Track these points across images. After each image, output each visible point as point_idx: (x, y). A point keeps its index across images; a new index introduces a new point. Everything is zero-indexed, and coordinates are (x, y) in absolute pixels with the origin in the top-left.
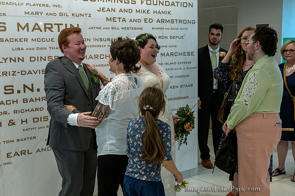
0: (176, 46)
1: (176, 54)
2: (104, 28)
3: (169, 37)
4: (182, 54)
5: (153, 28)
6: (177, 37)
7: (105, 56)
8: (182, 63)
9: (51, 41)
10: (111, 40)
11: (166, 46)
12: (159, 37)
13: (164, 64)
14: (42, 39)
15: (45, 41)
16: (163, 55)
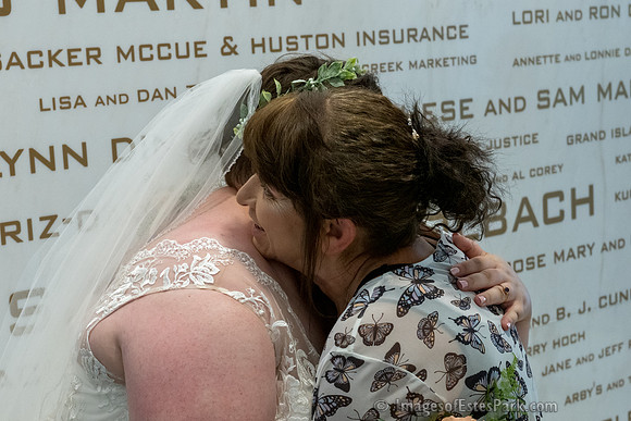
3: (624, 11)
9: (197, 56)
10: (422, 37)
11: (616, 53)
12: (591, 13)
13: (609, 134)
14: (159, 46)
15: (169, 57)
16: (604, 95)
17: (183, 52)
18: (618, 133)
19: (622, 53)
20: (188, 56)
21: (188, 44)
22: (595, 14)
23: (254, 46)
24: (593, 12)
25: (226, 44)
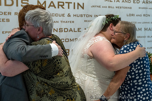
2: (103, 7)
3: (151, 16)
5: (139, 8)
9: (63, 16)
11: (149, 23)
13: (146, 37)
14: (56, 14)
15: (58, 16)
16: (146, 30)
17: (60, 15)
18: (148, 37)
19: (150, 23)
20: (61, 16)
21: (61, 14)
23: (74, 15)
24: (144, 15)
25: (69, 15)
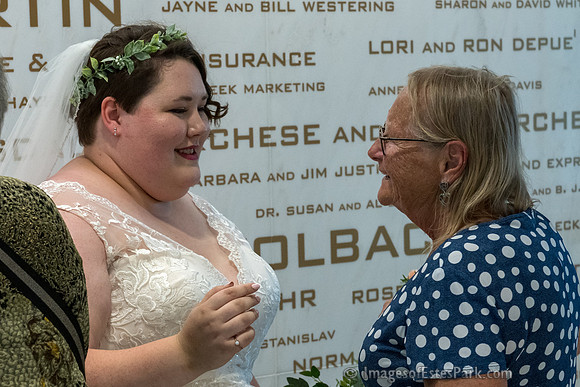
0: (539, 85)
1: (541, 122)
2: (229, 8)
3: (508, 45)
4: (564, 120)
5: (439, 4)
6: (543, 42)
7: (230, 139)
8: (568, 161)
10: (260, 62)
12: (465, 46)
22: (470, 47)
24: (468, 45)
